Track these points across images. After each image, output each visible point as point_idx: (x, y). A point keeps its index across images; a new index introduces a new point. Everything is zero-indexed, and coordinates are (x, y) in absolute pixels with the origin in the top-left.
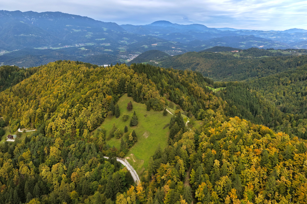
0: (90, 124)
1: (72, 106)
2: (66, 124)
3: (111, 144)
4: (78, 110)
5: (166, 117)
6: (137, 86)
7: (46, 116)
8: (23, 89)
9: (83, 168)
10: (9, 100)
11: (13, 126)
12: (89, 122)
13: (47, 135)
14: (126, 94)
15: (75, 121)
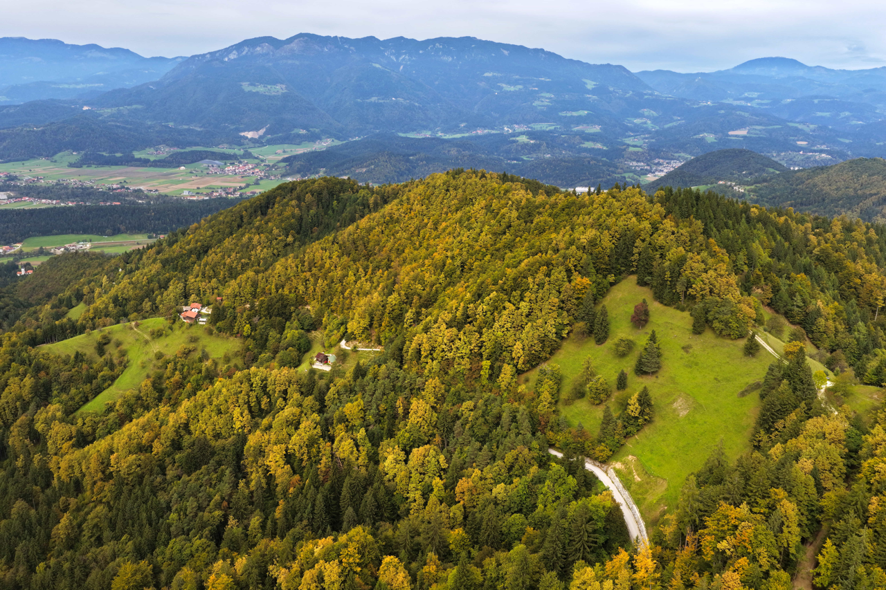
0: (521, 352)
1: (479, 296)
2: (458, 343)
3: (573, 416)
4: (492, 309)
5: (754, 360)
6: (669, 255)
7: (409, 315)
8: (363, 237)
9: (489, 472)
10: (327, 265)
11: (331, 331)
12: (519, 345)
13: (406, 366)
14: (634, 278)
15: (481, 339)
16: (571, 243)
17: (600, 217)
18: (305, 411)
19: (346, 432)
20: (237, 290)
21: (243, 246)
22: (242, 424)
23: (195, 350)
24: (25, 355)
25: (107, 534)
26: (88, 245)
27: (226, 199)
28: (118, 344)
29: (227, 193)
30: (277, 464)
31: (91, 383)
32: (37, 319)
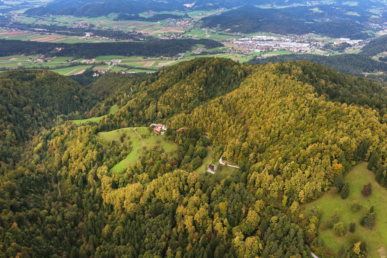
0: (303, 196)
1: (286, 160)
2: (273, 184)
3: (325, 237)
4: (291, 170)
7: (251, 155)
8: (234, 103)
10: (216, 115)
12: (302, 193)
13: (248, 187)
14: (367, 164)
15: (284, 184)
16: (334, 142)
17: (352, 126)
18: (202, 201)
19: (219, 217)
20: (177, 122)
21: (181, 90)
22: (176, 196)
23: (159, 147)
24: (94, 139)
25: (122, 240)
26: (120, 61)
27: (176, 40)
28: (129, 138)
29: (177, 36)
30: (189, 225)
31: (118, 156)
32: (99, 110)
